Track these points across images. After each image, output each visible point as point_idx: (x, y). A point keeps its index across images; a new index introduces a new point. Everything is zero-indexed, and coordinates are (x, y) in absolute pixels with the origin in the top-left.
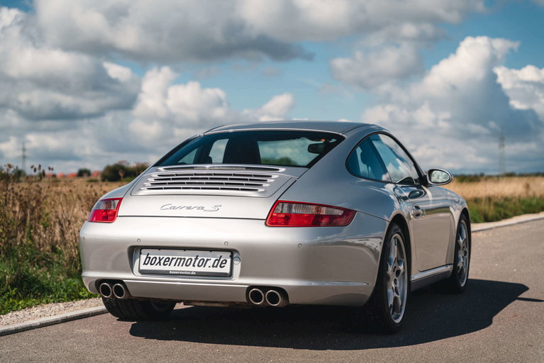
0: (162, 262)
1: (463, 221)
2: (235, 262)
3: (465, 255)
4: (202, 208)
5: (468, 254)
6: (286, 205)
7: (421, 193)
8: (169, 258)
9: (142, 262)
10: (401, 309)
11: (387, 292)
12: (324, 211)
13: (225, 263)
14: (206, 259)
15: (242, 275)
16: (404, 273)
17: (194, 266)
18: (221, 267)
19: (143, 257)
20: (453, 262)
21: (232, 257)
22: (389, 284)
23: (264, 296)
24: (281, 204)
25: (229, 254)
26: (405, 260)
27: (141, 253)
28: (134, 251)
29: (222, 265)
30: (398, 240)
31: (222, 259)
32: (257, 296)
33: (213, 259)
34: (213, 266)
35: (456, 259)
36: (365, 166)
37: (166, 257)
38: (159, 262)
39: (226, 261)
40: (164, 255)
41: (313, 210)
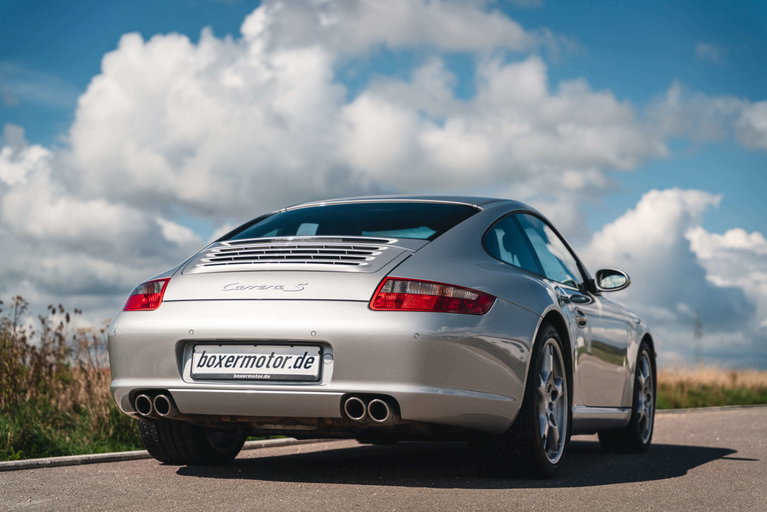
0: (224, 362)
1: (644, 352)
2: (325, 361)
3: (649, 400)
4: (281, 287)
5: (652, 399)
6: (398, 283)
7: (587, 300)
8: (233, 357)
9: (196, 363)
10: (559, 446)
11: (538, 417)
12: (451, 293)
13: (312, 362)
14: (284, 357)
15: (335, 378)
16: (562, 397)
17: (268, 366)
18: (305, 367)
19: (197, 356)
20: (631, 405)
21: (321, 353)
22: (541, 407)
23: (367, 408)
24: (391, 282)
25: (318, 349)
26: (564, 378)
27: (194, 351)
28: (185, 347)
29: (308, 365)
30: (554, 348)
31: (307, 357)
32: (355, 409)
33: (295, 357)
34: (295, 367)
35: (636, 404)
36: (510, 254)
37: (229, 355)
38: (220, 363)
39: (313, 359)
40: (226, 352)
41: (435, 291)
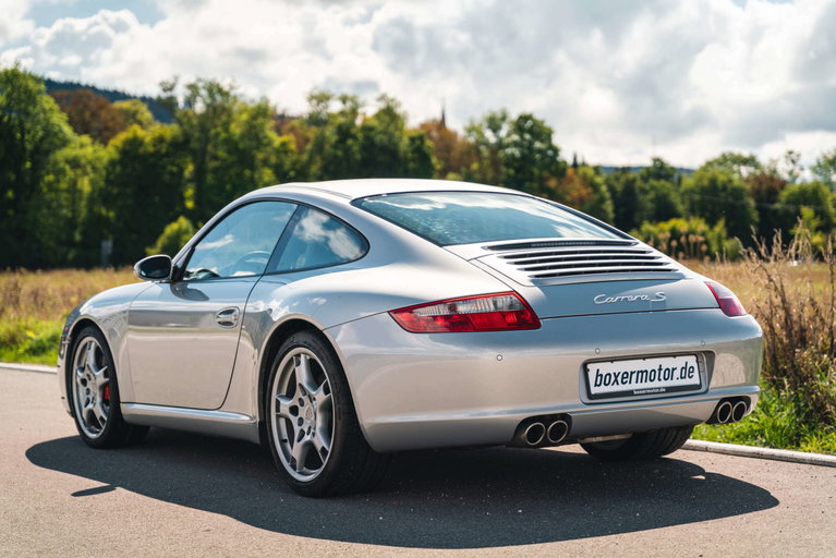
0: (619, 379)
8: (627, 373)
9: (593, 383)
13: (693, 372)
14: (671, 368)
17: (660, 380)
18: (689, 377)
21: (697, 362)
25: (695, 358)
27: (588, 370)
29: (691, 374)
31: (688, 367)
33: (679, 368)
34: (681, 377)
37: (622, 371)
38: (616, 380)
39: (693, 368)
40: (619, 368)
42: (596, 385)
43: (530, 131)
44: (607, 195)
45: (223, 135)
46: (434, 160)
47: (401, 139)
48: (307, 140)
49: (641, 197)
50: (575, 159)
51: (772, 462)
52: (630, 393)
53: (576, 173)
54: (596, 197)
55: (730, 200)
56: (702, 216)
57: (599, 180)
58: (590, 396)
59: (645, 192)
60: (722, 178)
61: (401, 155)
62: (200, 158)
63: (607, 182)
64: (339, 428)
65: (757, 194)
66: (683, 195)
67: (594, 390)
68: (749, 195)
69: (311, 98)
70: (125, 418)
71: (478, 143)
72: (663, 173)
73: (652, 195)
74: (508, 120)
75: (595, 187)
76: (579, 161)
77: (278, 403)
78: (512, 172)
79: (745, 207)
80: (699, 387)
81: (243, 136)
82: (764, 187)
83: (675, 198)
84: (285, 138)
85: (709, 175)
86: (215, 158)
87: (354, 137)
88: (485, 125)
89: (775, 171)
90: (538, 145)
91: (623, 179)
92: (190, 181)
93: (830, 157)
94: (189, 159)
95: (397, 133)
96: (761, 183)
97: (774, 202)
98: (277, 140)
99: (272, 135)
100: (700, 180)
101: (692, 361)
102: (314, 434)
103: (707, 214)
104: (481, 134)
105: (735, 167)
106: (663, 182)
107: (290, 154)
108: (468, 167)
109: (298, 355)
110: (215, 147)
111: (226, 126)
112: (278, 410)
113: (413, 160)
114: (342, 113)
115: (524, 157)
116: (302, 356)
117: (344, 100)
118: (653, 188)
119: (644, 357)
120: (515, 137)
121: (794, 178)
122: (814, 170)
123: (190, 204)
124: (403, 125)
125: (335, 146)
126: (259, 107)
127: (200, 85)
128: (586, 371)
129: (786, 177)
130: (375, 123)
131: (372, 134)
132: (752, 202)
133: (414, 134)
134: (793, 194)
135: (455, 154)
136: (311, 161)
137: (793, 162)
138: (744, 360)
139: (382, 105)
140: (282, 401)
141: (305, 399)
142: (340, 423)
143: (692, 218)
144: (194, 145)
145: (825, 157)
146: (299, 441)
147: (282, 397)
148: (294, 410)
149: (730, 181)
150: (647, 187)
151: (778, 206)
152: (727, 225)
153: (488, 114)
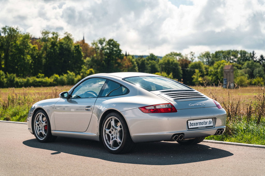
17: (204, 124)
18: (211, 124)
33: (208, 122)
37: (196, 122)
38: (194, 125)
42: (190, 126)
43: (112, 45)
44: (136, 65)
45: (14, 44)
46: (82, 53)
47: (72, 46)
48: (41, 46)
49: (146, 66)
50: (126, 53)
51: (226, 145)
52: (198, 128)
53: (126, 58)
54: (133, 65)
55: (174, 66)
56: (165, 72)
57: (134, 60)
58: (188, 128)
59: (148, 64)
60: (171, 60)
61: (72, 51)
62: (6, 51)
63: (136, 61)
64: (125, 136)
65: (182, 65)
66: (159, 65)
67: (190, 127)
68: (180, 65)
69: (43, 33)
70: (52, 134)
71: (96, 48)
72: (153, 58)
73: (150, 65)
74: (105, 41)
75: (133, 63)
76: (127, 54)
77: (105, 130)
78: (106, 57)
79: (178, 69)
80: (213, 126)
81: (20, 44)
82: (184, 63)
83: (157, 66)
84: (35, 46)
85: (167, 59)
86: (12, 52)
87: (57, 45)
88: (98, 42)
89: (187, 58)
90: (115, 49)
91: (141, 60)
92: (3, 59)
93: (204, 54)
94: (3, 52)
95: (71, 45)
96: (183, 62)
97: (187, 68)
98: (32, 46)
99: (31, 45)
100: (165, 61)
101: (211, 120)
102: (116, 138)
103: (167, 71)
104: (97, 45)
105: (175, 57)
106: (153, 61)
107: (36, 51)
108: (93, 56)
109: (112, 118)
110: (12, 48)
111: (15, 42)
112: (105, 132)
113: (75, 53)
114: (53, 38)
115: (110, 52)
116: (113, 119)
117: (53, 34)
118: (150, 63)
119: (201, 119)
120: (108, 46)
121: (193, 60)
122: (198, 58)
123: (3, 66)
124: (72, 42)
125: (51, 48)
126: (26, 36)
127: (7, 28)
128: (187, 122)
129: (190, 60)
130: (63, 41)
131: (62, 45)
132: (180, 68)
133: (76, 45)
134: (192, 65)
135: (89, 51)
136: (42, 53)
137: (193, 55)
138: (222, 119)
139: (66, 36)
140: (107, 130)
141: (114, 129)
142: (125, 135)
143: (162, 73)
144: (5, 47)
145: (202, 54)
146: (112, 140)
147: (106, 129)
148: (110, 132)
149: (174, 61)
150: (148, 62)
151: (188, 69)
152: (173, 74)
153: (99, 39)
